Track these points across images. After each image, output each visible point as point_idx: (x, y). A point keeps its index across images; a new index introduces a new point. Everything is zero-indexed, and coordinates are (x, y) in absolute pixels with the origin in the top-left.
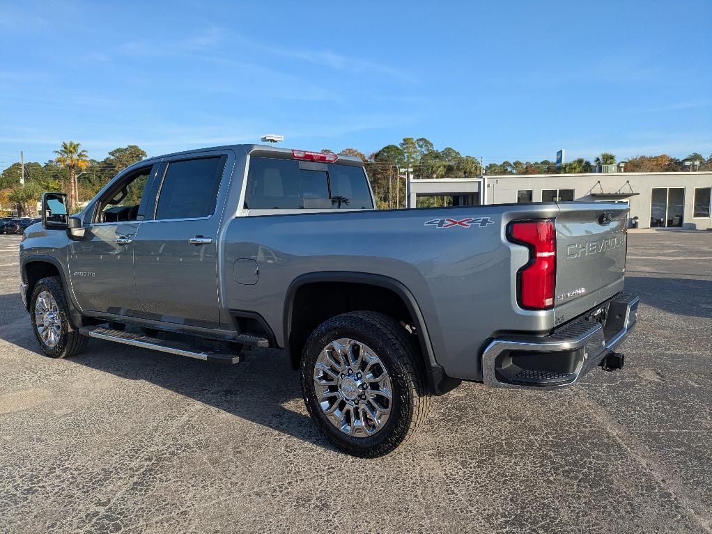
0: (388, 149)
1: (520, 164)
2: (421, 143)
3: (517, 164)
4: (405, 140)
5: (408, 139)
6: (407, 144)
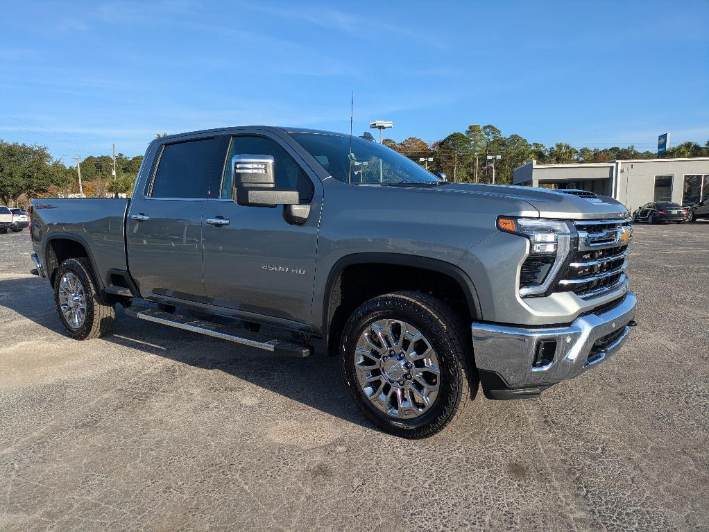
0: (454, 137)
1: (588, 151)
2: (488, 130)
3: (584, 151)
4: (470, 127)
5: (474, 126)
6: (473, 131)
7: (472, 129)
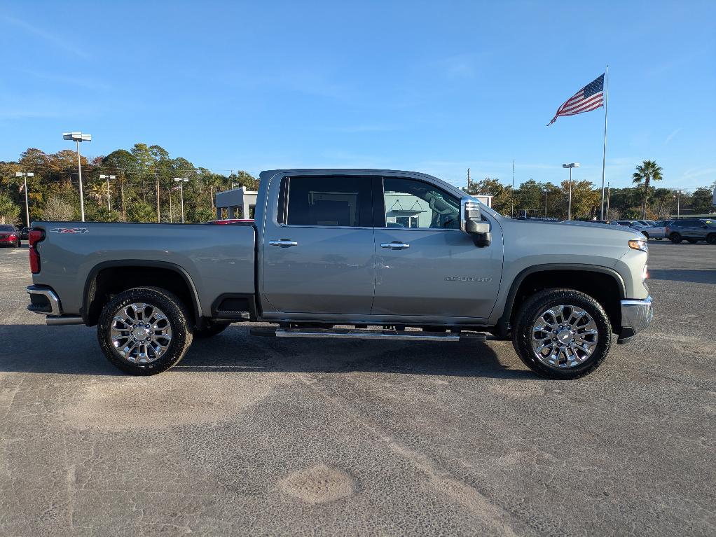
0: (118, 154)
2: (155, 151)
4: (137, 146)
5: (140, 145)
6: (139, 150)
7: (138, 147)
